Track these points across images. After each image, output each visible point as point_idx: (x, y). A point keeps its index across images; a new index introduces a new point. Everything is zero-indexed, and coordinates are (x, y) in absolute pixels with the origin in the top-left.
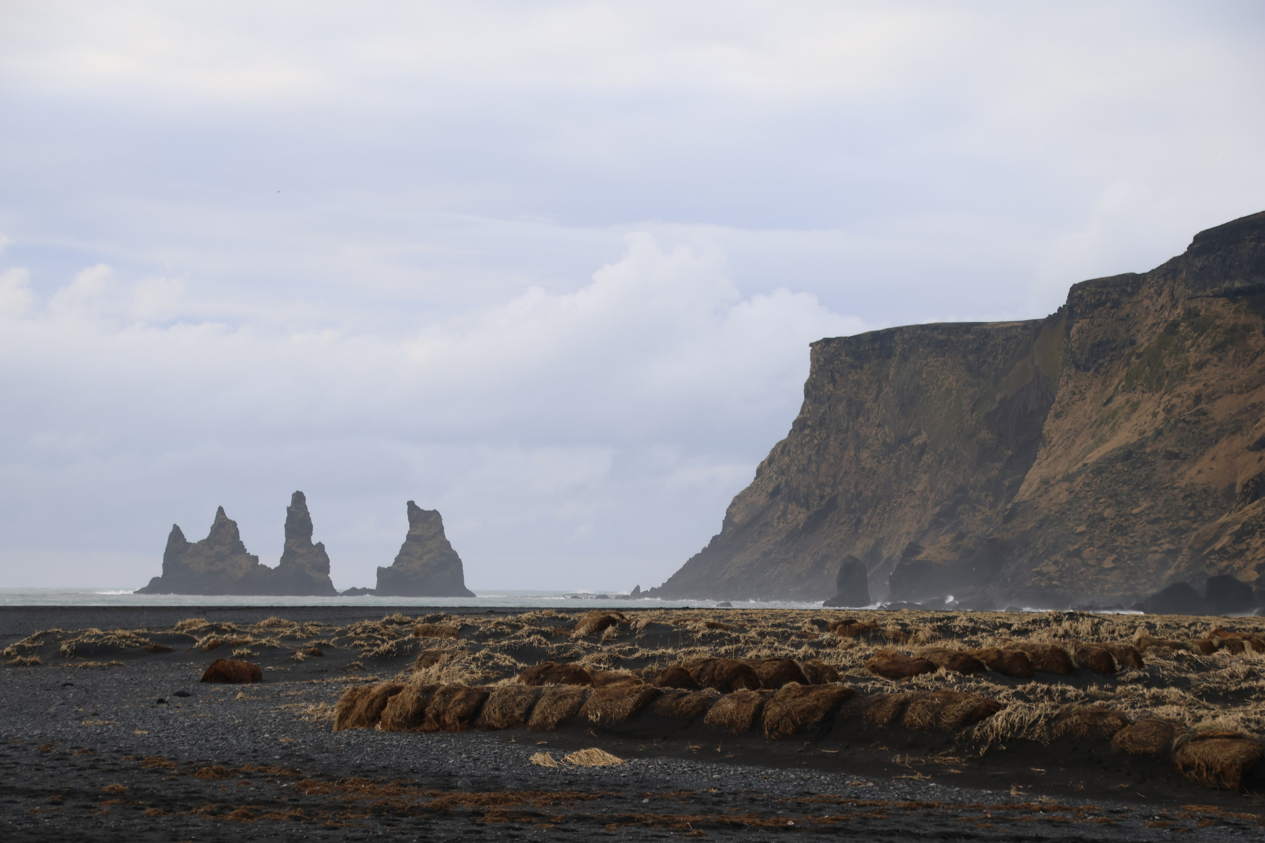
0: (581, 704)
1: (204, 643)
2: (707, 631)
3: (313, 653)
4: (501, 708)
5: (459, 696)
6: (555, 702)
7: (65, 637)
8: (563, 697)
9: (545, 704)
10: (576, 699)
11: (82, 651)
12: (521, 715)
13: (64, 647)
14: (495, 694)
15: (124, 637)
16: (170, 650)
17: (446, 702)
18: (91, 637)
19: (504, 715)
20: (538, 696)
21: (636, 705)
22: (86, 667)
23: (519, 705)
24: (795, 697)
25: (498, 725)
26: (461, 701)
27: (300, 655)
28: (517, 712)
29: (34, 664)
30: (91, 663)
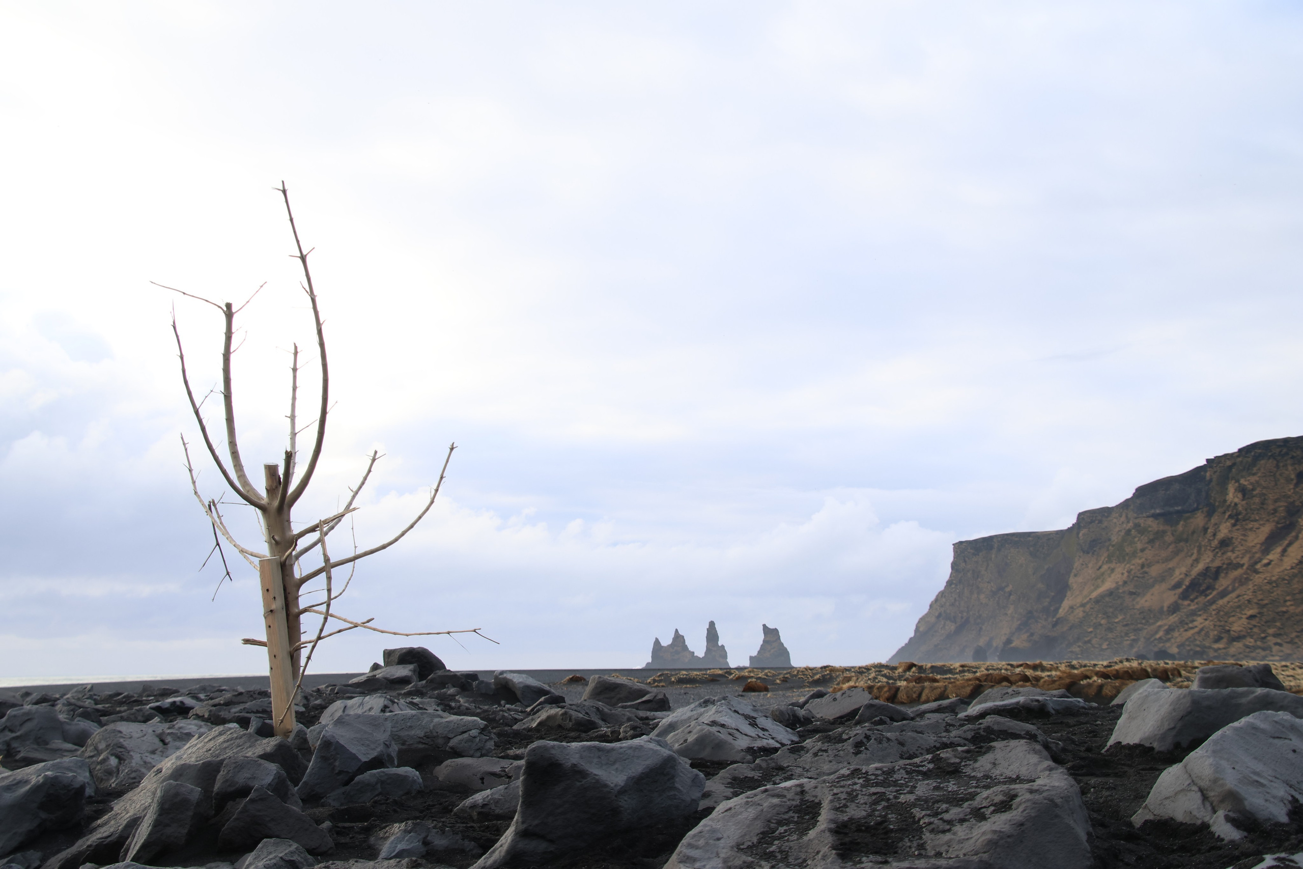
0: (945, 691)
1: (734, 677)
2: (961, 669)
3: (783, 681)
4: (906, 694)
5: (886, 689)
6: (933, 691)
7: (672, 675)
8: (936, 688)
9: (927, 692)
10: (942, 689)
11: (681, 681)
12: (916, 697)
13: (673, 679)
14: (903, 688)
15: (697, 675)
16: (718, 681)
17: (880, 692)
18: (684, 675)
19: (908, 697)
20: (923, 688)
21: (972, 691)
22: (686, 687)
23: (915, 692)
24: (1048, 685)
25: (905, 702)
26: (886, 692)
27: (778, 681)
28: (915, 696)
29: (663, 686)
30: (688, 686)
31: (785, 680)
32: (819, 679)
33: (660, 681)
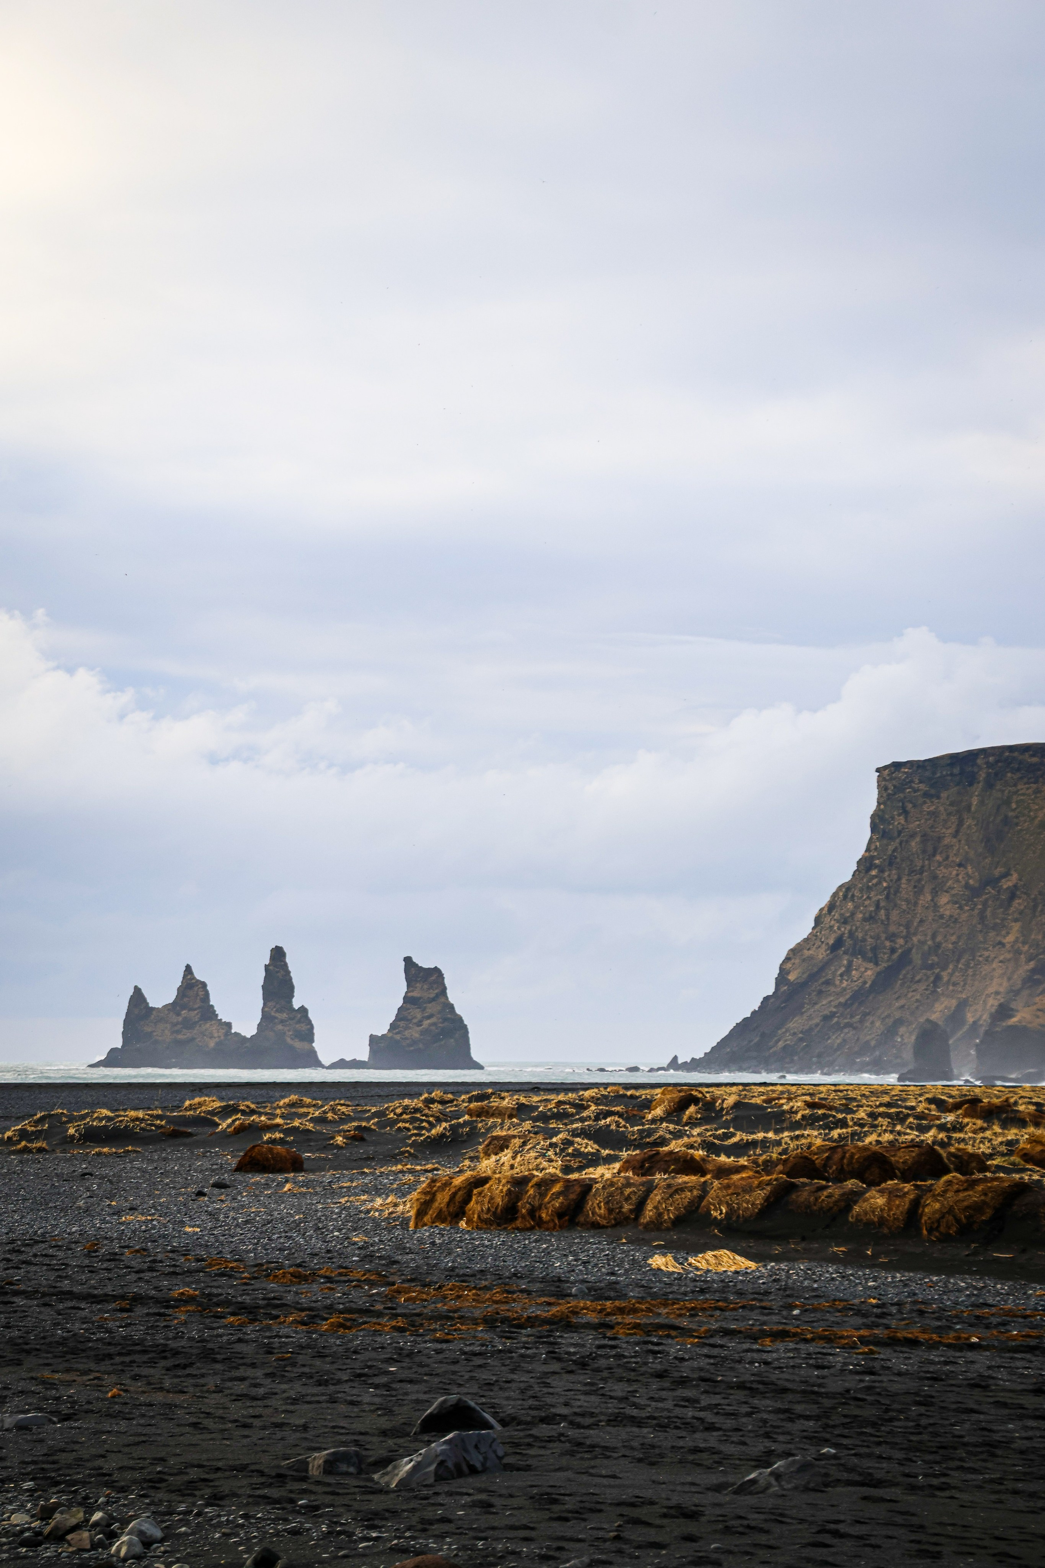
0: (701, 1198)
1: (229, 1126)
2: (807, 1112)
3: (354, 1138)
4: (607, 1203)
5: (557, 1188)
6: (671, 1196)
7: (71, 1119)
8: (680, 1190)
9: (658, 1198)
10: (695, 1193)
11: (92, 1136)
12: (631, 1211)
13: (72, 1131)
14: (599, 1186)
15: (137, 1119)
16: (190, 1135)
17: (543, 1195)
18: (100, 1119)
19: (610, 1211)
20: (650, 1189)
21: (767, 1199)
23: (628, 1198)
24: (958, 1191)
25: (604, 1222)
26: (559, 1194)
27: (339, 1139)
28: (627, 1207)
29: (40, 1150)
30: (106, 1150)
31: (359, 1137)
32: (442, 1135)
33: (37, 1135)
